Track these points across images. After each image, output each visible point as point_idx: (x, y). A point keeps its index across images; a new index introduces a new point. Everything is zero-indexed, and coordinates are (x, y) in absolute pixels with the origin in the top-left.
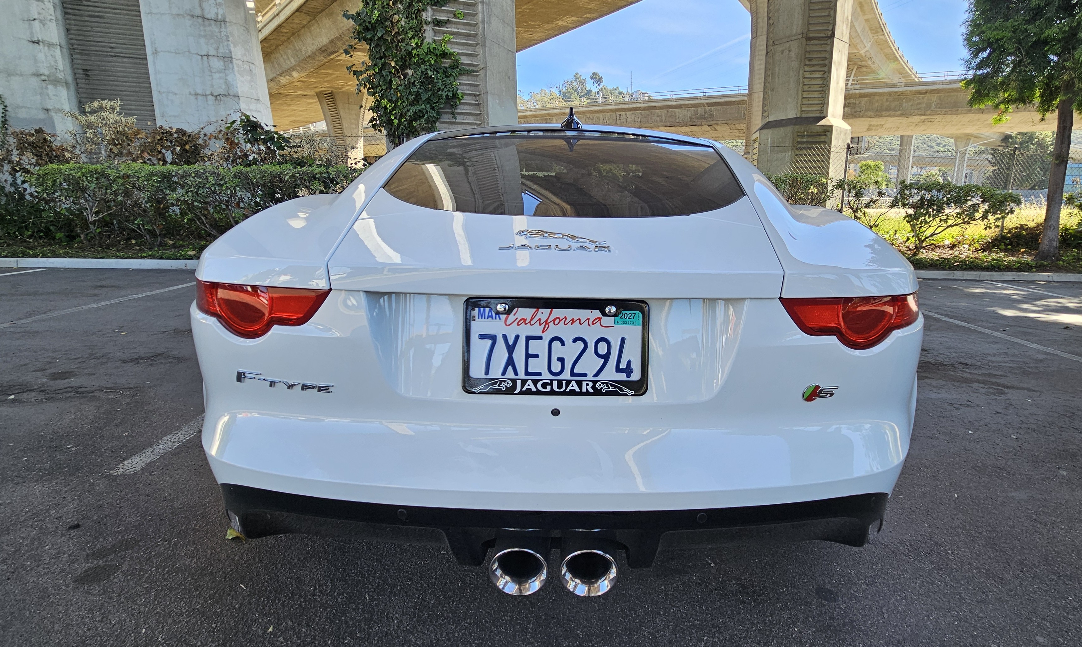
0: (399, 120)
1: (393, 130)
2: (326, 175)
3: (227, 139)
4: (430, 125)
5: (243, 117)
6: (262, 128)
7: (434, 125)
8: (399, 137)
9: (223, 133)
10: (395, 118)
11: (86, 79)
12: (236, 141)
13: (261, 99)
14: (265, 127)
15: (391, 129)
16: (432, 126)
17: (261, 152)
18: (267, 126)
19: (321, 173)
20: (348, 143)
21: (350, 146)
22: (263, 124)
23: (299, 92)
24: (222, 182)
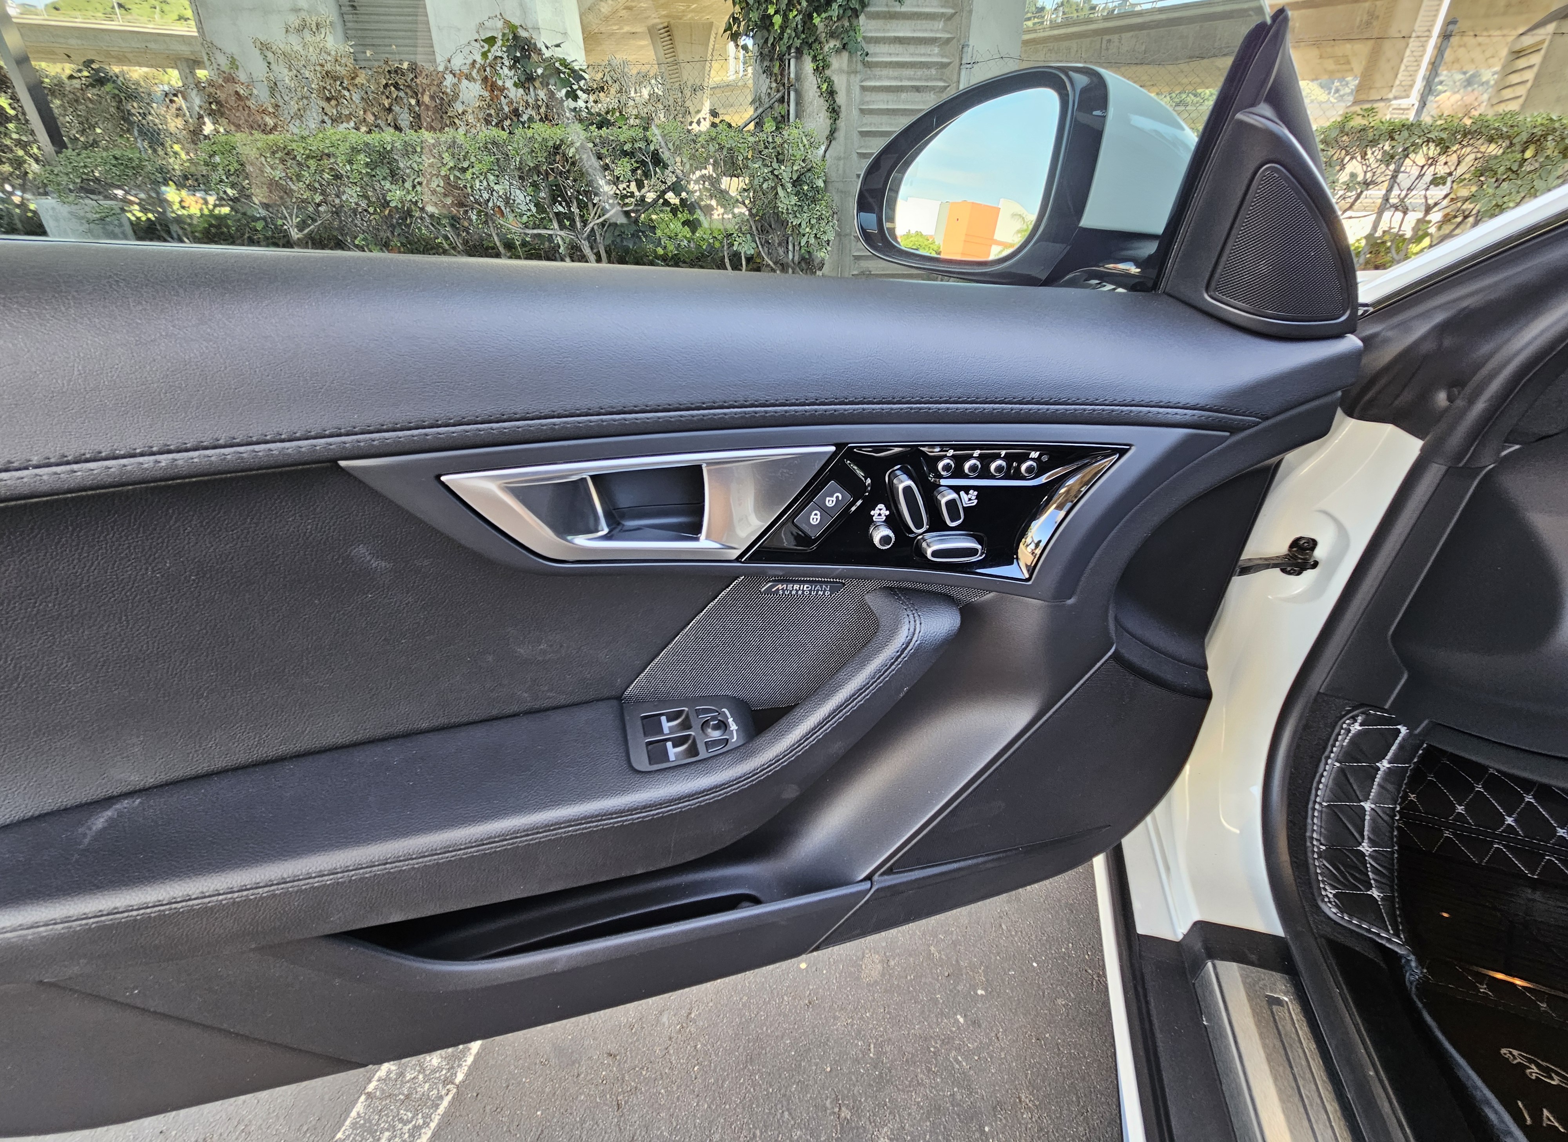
0: (785, 17)
1: (771, 41)
2: (642, 145)
3: (485, 79)
4: (847, 24)
5: (507, 31)
6: (539, 52)
7: (855, 23)
8: (781, 59)
9: (477, 66)
10: (776, 12)
11: (352, 14)
12: (500, 83)
13: (569, 32)
14: (544, 49)
15: (766, 41)
16: (851, 25)
17: (540, 103)
18: (547, 47)
19: (634, 141)
20: (685, 79)
21: (689, 84)
22: (540, 45)
23: (626, 29)
24: (466, 165)
